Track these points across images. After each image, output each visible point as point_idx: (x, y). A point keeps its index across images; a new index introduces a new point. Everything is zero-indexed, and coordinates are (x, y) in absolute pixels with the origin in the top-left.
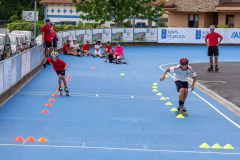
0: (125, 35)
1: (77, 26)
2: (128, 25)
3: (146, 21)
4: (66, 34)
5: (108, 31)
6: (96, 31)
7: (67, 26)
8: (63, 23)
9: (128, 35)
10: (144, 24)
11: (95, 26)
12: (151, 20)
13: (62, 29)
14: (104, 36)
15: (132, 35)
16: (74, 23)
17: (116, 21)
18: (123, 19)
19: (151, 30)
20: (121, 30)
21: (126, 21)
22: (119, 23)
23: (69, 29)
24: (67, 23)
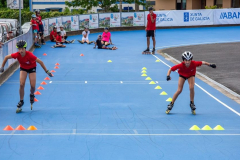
0: (112, 20)
1: (63, 12)
2: (115, 10)
3: (133, 5)
4: (52, 21)
5: (95, 17)
6: (83, 17)
7: (53, 13)
8: (49, 10)
9: (116, 20)
10: (131, 8)
11: (81, 12)
12: (138, 3)
13: (48, 16)
14: (91, 21)
15: (119, 20)
16: (60, 10)
17: (102, 6)
18: (109, 4)
19: (138, 14)
20: (108, 15)
21: (113, 5)
22: (106, 8)
23: (55, 16)
24: (53, 10)
